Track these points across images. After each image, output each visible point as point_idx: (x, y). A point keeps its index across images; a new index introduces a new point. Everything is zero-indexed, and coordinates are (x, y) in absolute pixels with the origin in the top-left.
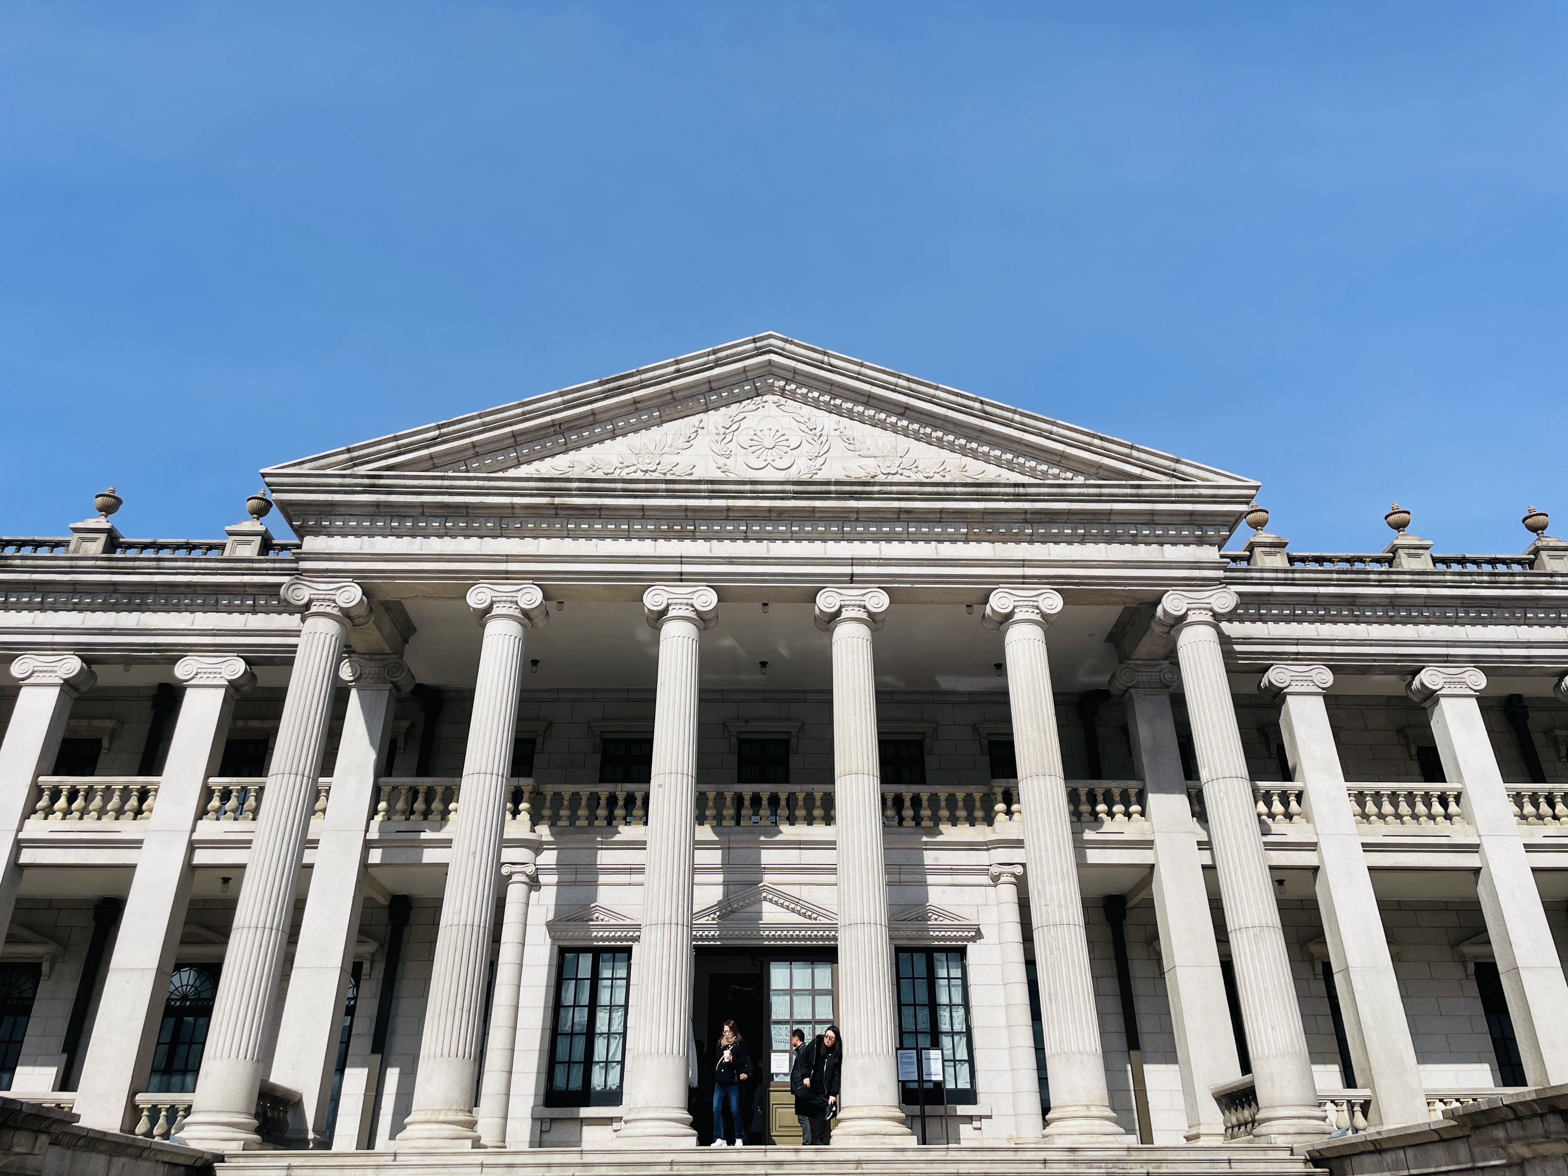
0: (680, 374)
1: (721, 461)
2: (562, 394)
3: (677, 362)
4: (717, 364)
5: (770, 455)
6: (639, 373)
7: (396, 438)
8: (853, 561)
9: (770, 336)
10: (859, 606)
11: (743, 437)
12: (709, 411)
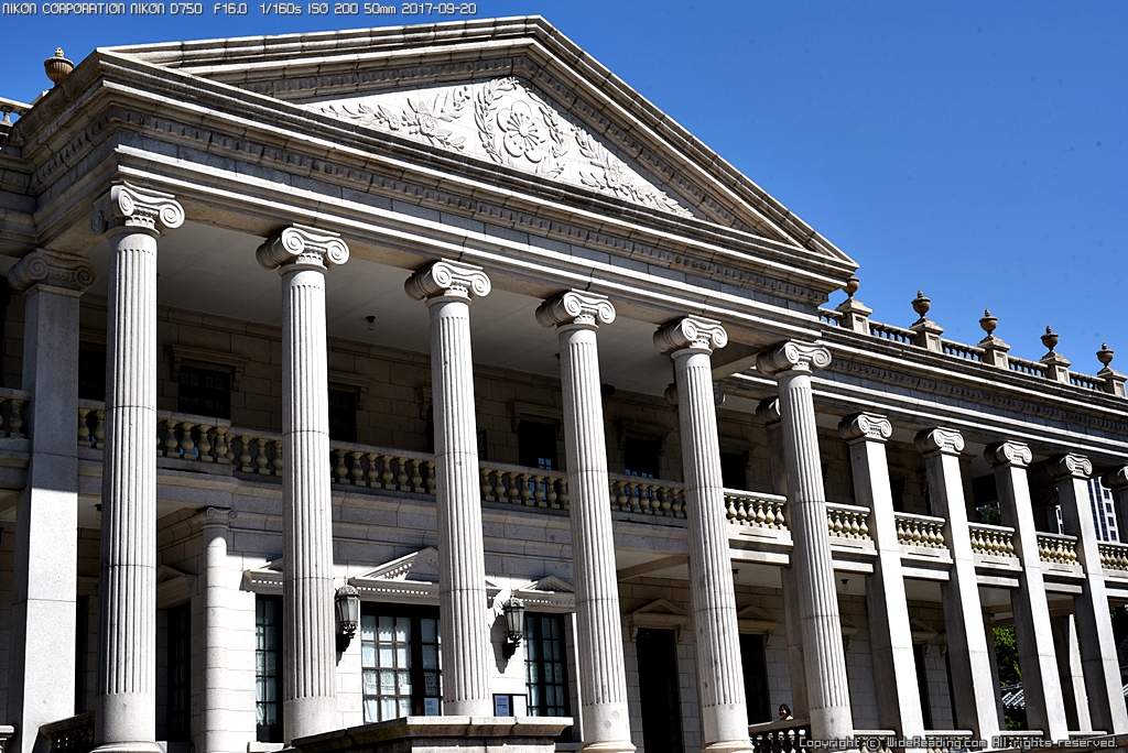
0: (463, 38)
2: (370, 35)
3: (465, 26)
4: (493, 36)
5: (523, 142)
7: (225, 44)
8: (592, 272)
9: (536, 23)
10: (592, 314)
11: (500, 118)
12: (472, 80)
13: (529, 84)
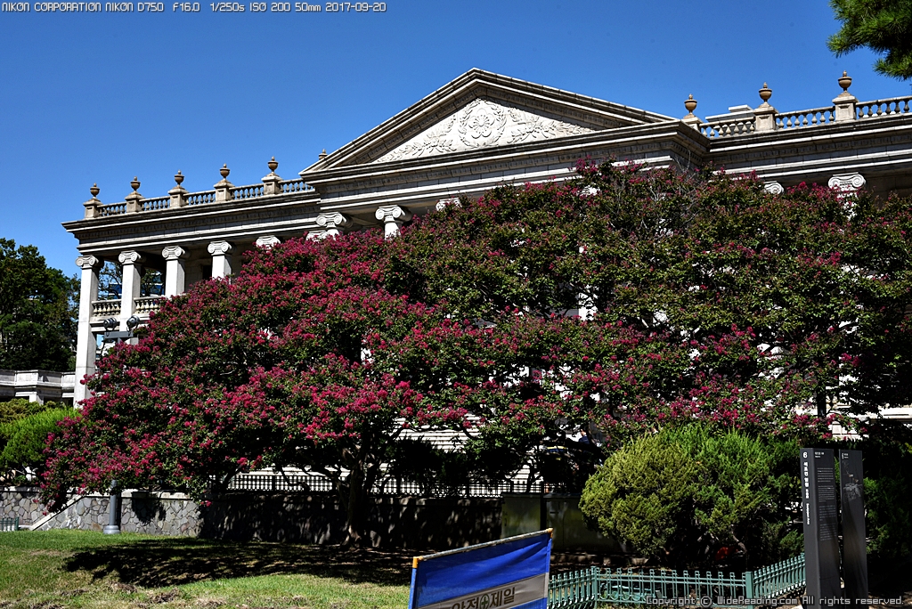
0: (440, 97)
1: (463, 136)
2: (395, 118)
3: (438, 92)
4: (455, 89)
5: (481, 129)
6: (423, 101)
7: (340, 151)
9: (474, 71)
11: (470, 122)
12: (457, 110)
13: (486, 98)
